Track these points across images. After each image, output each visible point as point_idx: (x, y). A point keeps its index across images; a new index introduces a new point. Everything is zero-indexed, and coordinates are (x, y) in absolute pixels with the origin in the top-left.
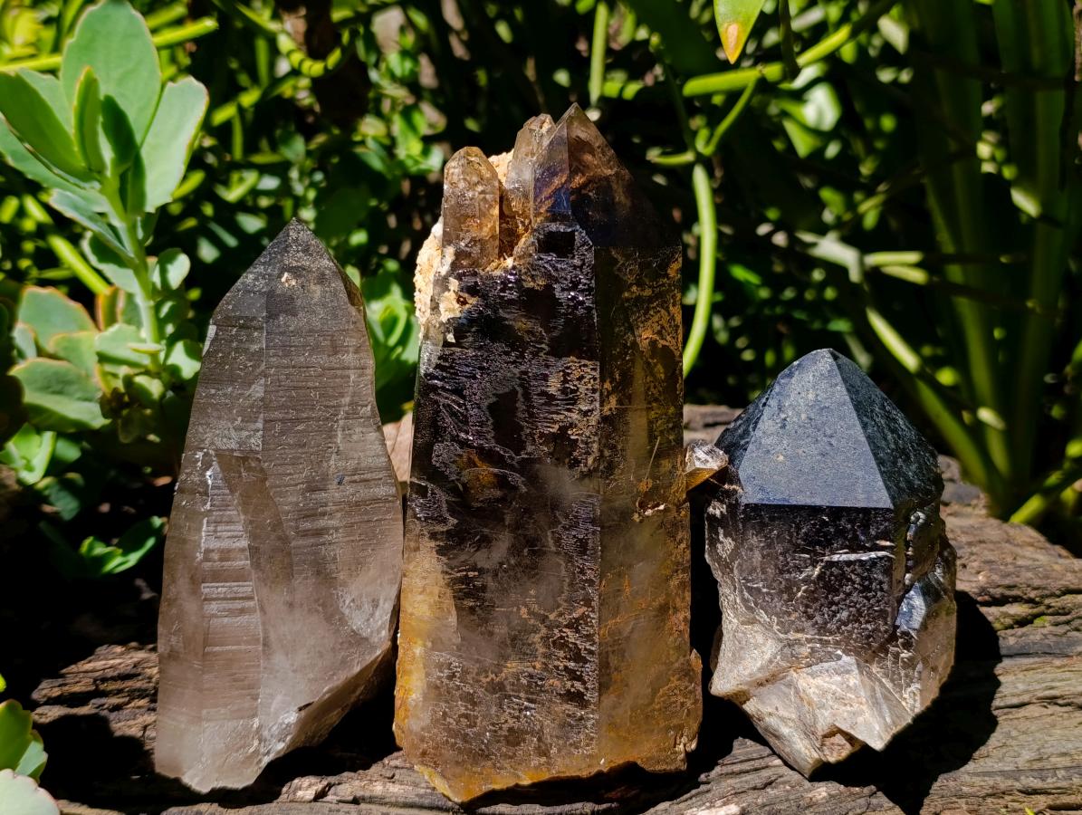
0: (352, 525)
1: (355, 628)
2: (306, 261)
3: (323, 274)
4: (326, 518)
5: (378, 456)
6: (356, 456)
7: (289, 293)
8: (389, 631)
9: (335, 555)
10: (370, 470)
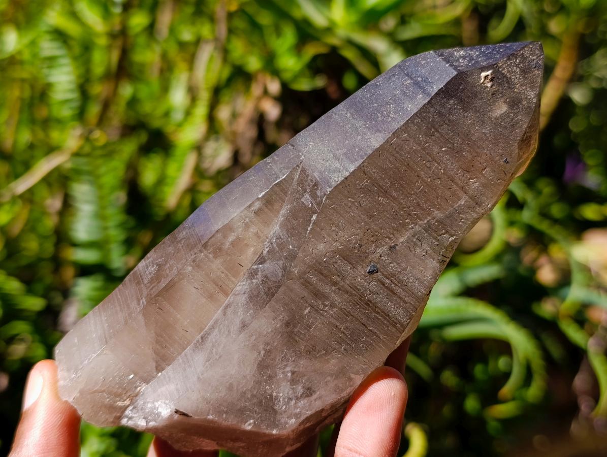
0: (348, 314)
1: (274, 394)
2: (516, 78)
3: (520, 101)
4: (333, 288)
5: (421, 282)
6: (404, 265)
7: (478, 89)
8: (300, 425)
9: (313, 323)
10: (404, 286)
